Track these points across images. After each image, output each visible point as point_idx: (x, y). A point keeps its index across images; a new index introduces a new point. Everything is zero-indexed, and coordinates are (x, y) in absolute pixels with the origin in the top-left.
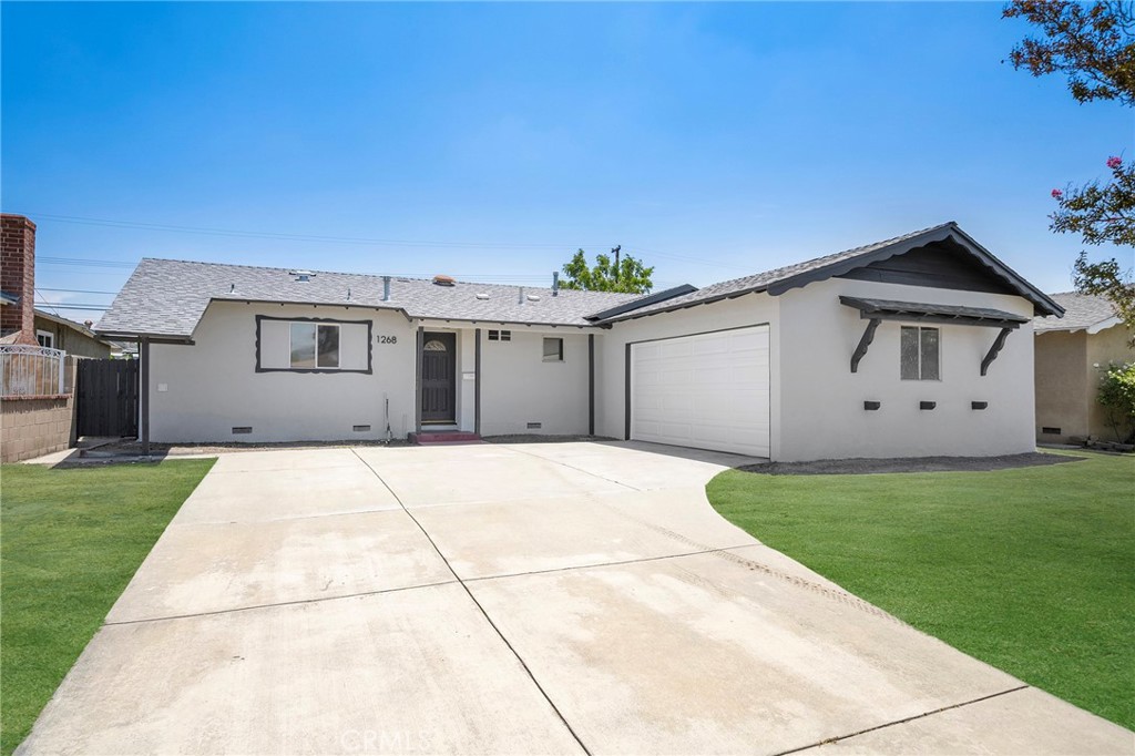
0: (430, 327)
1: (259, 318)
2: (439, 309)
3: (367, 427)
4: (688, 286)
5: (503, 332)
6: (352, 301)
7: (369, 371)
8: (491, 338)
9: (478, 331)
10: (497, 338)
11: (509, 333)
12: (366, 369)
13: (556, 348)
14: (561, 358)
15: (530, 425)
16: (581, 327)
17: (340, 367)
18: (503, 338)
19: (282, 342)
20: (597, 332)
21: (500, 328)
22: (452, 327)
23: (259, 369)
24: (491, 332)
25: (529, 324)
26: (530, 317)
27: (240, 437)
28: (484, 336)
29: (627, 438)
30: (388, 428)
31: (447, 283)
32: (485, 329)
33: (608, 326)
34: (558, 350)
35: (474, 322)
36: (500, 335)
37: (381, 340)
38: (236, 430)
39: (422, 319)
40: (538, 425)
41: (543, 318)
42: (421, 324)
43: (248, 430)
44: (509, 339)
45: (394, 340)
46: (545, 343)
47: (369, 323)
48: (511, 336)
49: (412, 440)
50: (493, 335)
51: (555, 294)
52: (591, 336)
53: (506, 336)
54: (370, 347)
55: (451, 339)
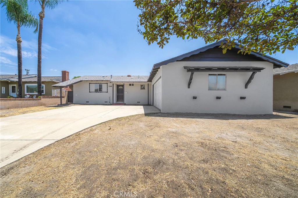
0: (118, 83)
1: (90, 83)
2: (120, 80)
3: (107, 102)
6: (104, 80)
7: (107, 92)
10: (131, 85)
16: (146, 82)
17: (103, 91)
19: (93, 87)
21: (131, 83)
23: (90, 92)
24: (130, 84)
27: (87, 103)
29: (153, 105)
31: (130, 76)
37: (109, 86)
38: (87, 102)
40: (139, 102)
42: (113, 83)
43: (88, 102)
45: (111, 86)
46: (141, 86)
47: (107, 83)
48: (134, 85)
49: (113, 104)
52: (148, 84)
53: (133, 85)
54: (107, 88)
55: (123, 86)
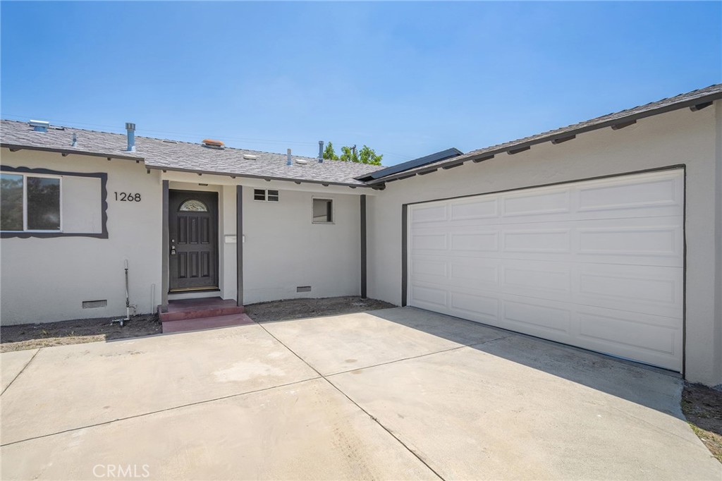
3: (103, 302)
4: (454, 149)
5: (270, 192)
6: (77, 147)
7: (104, 235)
8: (256, 198)
9: (239, 188)
10: (263, 198)
11: (276, 192)
12: (100, 231)
13: (326, 209)
14: (329, 219)
15: (300, 289)
16: (353, 186)
17: (62, 229)
18: (270, 198)
20: (369, 192)
21: (265, 186)
22: (211, 183)
24: (257, 191)
25: (298, 182)
26: (300, 174)
28: (248, 197)
29: (404, 304)
30: (128, 303)
31: (217, 146)
32: (250, 186)
33: (381, 186)
34: (325, 212)
35: (234, 176)
36: (267, 195)
37: (120, 197)
39: (165, 170)
40: (307, 288)
41: (313, 177)
42: (164, 176)
44: (276, 199)
45: (137, 197)
46: (314, 204)
47: (103, 177)
48: (279, 196)
50: (259, 195)
51: (321, 161)
52: (363, 198)
53: (274, 196)
54: (104, 206)
55: (211, 199)
